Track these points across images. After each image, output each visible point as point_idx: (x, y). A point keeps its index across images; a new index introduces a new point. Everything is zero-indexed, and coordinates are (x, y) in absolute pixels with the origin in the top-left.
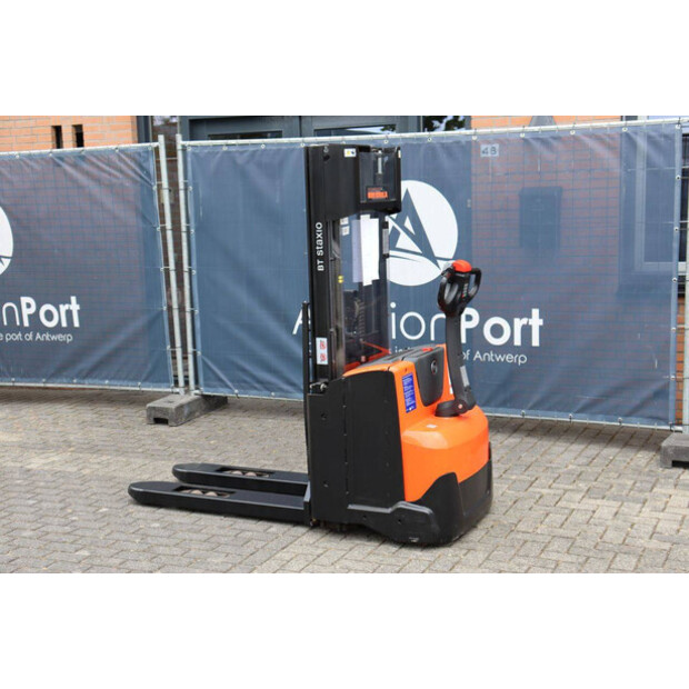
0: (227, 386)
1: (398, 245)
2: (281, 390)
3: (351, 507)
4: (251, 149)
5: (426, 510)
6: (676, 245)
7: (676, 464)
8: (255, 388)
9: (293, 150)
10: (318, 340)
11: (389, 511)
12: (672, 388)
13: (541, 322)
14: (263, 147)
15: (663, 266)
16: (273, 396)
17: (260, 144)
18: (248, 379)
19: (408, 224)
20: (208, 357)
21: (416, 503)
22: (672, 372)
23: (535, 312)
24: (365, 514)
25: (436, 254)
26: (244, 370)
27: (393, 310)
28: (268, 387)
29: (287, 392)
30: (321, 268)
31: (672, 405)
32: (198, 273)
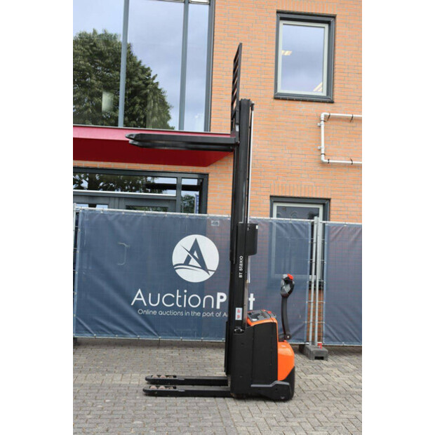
0: (90, 333)
1: (190, 263)
2: (123, 334)
3: (252, 386)
4: (118, 214)
5: (288, 384)
6: (309, 269)
7: (317, 358)
8: (107, 333)
9: (139, 216)
10: (237, 309)
11: (271, 386)
12: (306, 326)
13: (254, 299)
14: (123, 213)
15: (304, 277)
16: (117, 337)
17: (121, 212)
18: (104, 329)
19: (195, 254)
20: (80, 317)
21: (283, 381)
22: (306, 320)
23: (252, 295)
24: (260, 388)
25: (208, 268)
26: (102, 324)
27: (185, 294)
28: (114, 332)
29: (126, 334)
30: (241, 276)
31: (305, 333)
32: (79, 273)
